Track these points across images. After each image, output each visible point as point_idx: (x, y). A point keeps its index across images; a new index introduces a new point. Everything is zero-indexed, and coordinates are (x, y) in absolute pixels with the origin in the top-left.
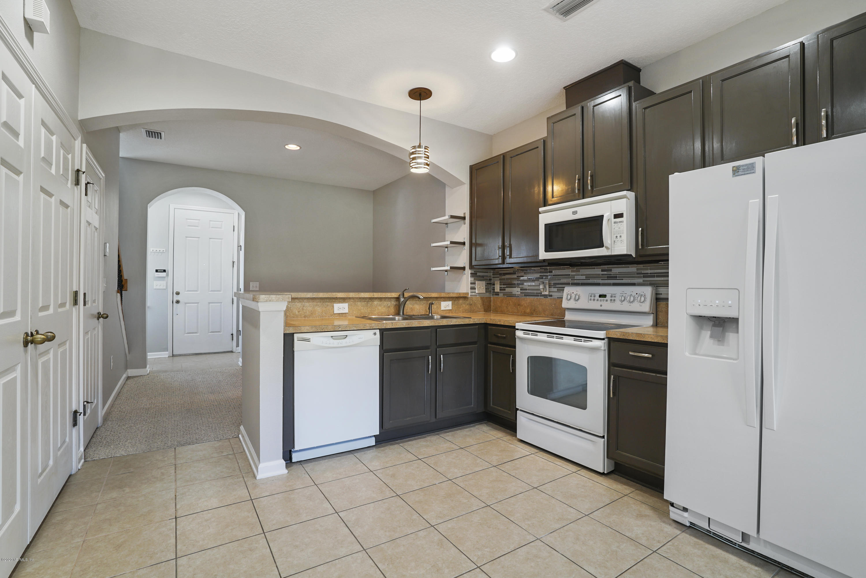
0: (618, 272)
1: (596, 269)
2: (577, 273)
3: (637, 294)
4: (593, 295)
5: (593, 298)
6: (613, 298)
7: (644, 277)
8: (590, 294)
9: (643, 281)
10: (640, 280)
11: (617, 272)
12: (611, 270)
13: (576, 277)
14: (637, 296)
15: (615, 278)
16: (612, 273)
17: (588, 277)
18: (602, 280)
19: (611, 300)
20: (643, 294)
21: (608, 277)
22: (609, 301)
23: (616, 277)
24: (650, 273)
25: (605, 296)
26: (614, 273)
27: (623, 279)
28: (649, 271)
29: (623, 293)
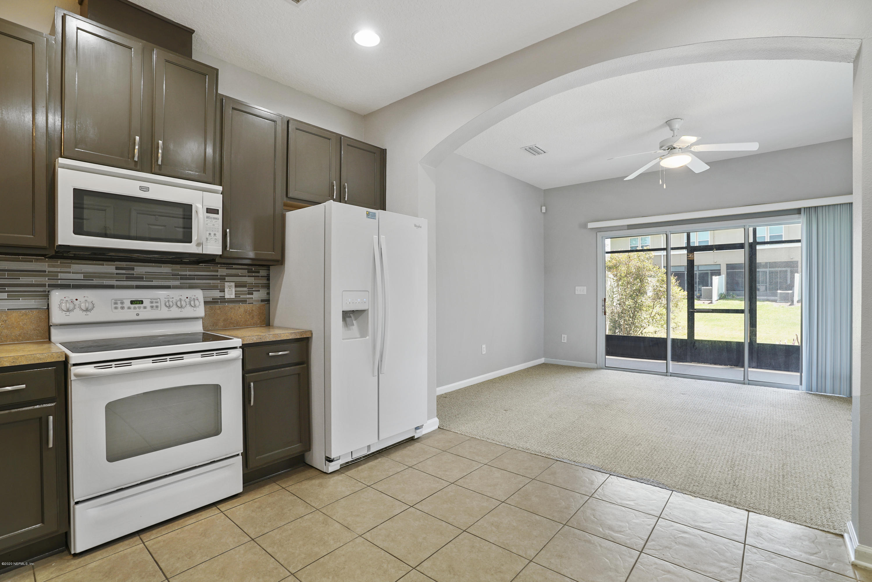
0: (145, 272)
1: (105, 266)
2: (62, 269)
3: (187, 298)
4: (119, 302)
5: (119, 305)
6: (154, 305)
7: (181, 279)
8: (113, 301)
9: (180, 283)
10: (177, 283)
11: (143, 272)
12: (133, 269)
13: (60, 276)
14: (187, 300)
15: (140, 278)
16: (135, 272)
17: (88, 276)
18: (116, 281)
19: (152, 307)
20: (195, 297)
21: (127, 278)
22: (149, 308)
23: (142, 278)
24: (189, 275)
25: (141, 302)
26: (138, 272)
27: (153, 281)
28: (188, 273)
29: (168, 297)
